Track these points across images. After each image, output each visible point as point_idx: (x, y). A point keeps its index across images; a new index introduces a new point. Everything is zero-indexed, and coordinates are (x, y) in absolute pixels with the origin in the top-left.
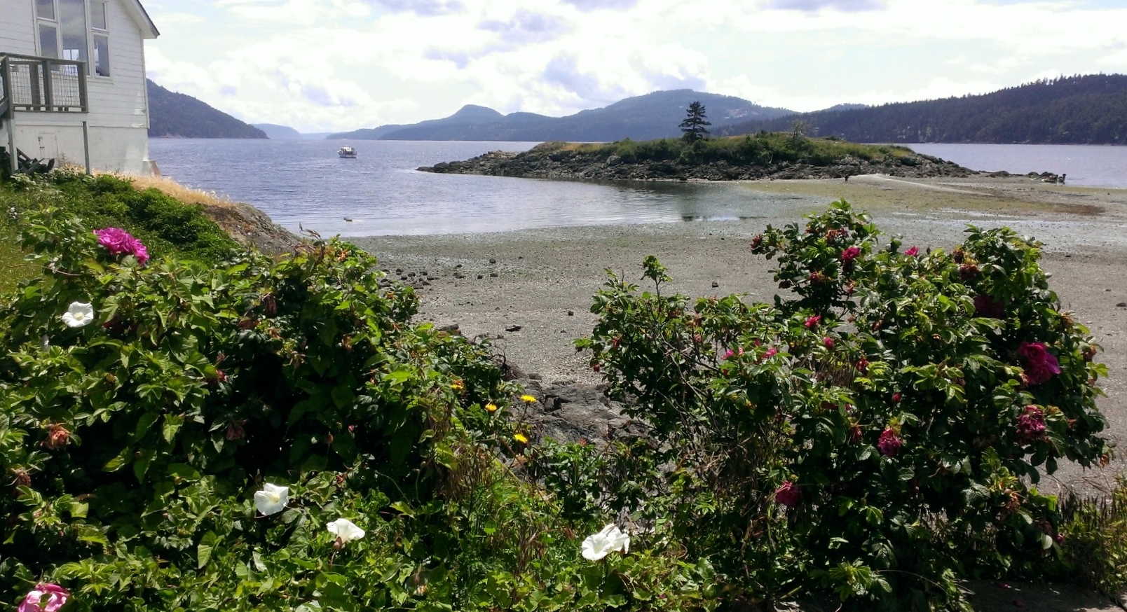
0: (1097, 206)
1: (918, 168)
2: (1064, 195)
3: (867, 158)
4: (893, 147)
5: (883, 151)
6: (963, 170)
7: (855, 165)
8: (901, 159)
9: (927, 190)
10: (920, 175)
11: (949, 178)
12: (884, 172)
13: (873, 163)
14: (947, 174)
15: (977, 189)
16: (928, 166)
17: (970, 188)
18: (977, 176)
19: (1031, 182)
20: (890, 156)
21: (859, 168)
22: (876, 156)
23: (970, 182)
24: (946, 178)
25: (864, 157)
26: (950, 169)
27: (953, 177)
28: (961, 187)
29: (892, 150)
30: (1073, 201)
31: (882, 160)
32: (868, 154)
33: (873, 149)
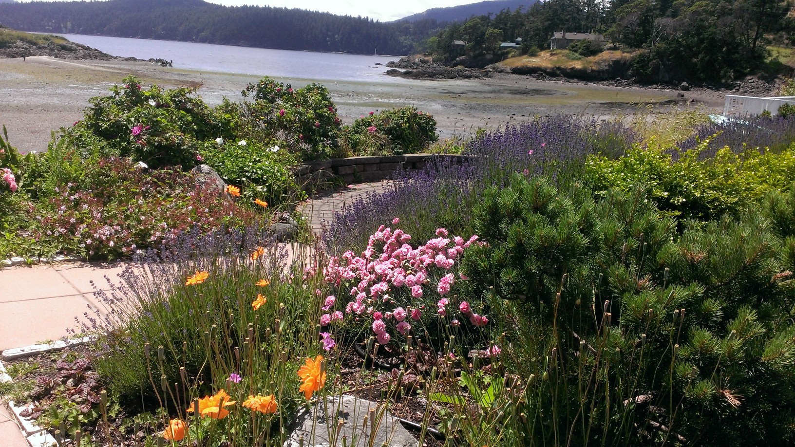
0: (197, 81)
1: (75, 53)
2: (175, 74)
3: (35, 44)
4: (53, 37)
5: (46, 39)
6: (106, 55)
7: (26, 49)
8: (60, 45)
9: (86, 69)
10: (77, 58)
11: (97, 61)
12: (50, 55)
13: (40, 48)
14: (96, 58)
15: (120, 69)
16: (81, 52)
17: (115, 68)
18: (116, 60)
19: (152, 65)
20: (52, 43)
21: (30, 51)
22: (41, 42)
23: (112, 64)
24: (95, 61)
25: (31, 42)
26: (97, 54)
27: (100, 60)
28: (108, 68)
29: (52, 39)
30: (182, 78)
31: (46, 46)
32: (35, 41)
33: (38, 37)
